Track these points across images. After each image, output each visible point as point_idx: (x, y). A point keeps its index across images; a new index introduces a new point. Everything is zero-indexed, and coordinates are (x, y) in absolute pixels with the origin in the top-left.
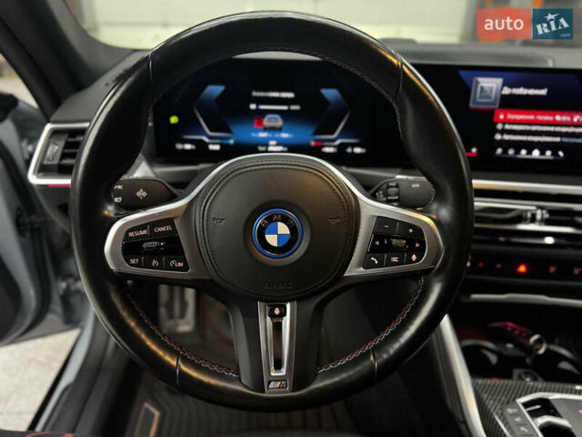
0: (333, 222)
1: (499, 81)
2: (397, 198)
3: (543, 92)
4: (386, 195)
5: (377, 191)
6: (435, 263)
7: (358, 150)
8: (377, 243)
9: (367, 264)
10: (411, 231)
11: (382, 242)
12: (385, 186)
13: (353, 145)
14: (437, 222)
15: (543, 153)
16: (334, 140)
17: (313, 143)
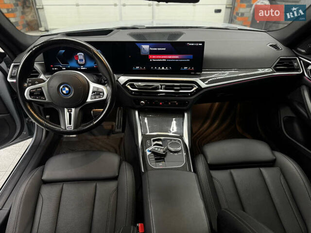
1: (148, 46)
3: (164, 49)
15: (165, 68)
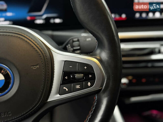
0: (34, 68)
2: (79, 48)
4: (72, 46)
5: (67, 44)
6: (102, 86)
7: (58, 21)
8: (66, 78)
9: (61, 92)
10: (85, 68)
11: (69, 77)
12: (71, 41)
13: (54, 18)
14: (100, 61)
16: (41, 16)
17: (28, 18)
